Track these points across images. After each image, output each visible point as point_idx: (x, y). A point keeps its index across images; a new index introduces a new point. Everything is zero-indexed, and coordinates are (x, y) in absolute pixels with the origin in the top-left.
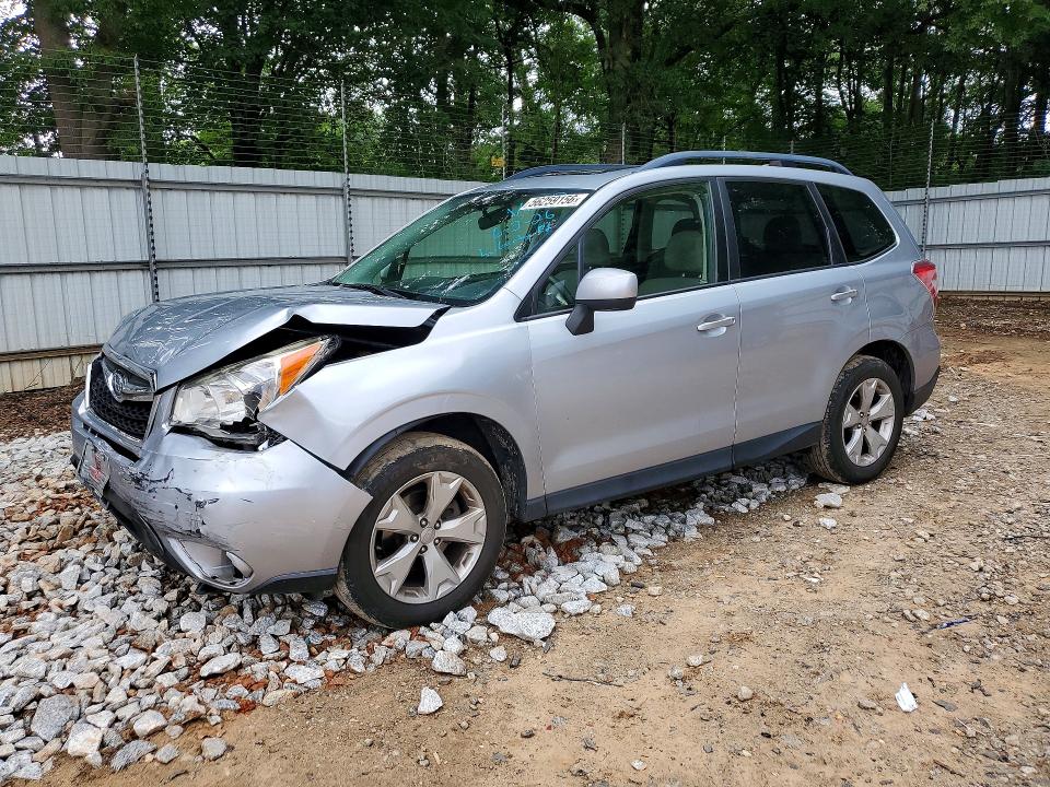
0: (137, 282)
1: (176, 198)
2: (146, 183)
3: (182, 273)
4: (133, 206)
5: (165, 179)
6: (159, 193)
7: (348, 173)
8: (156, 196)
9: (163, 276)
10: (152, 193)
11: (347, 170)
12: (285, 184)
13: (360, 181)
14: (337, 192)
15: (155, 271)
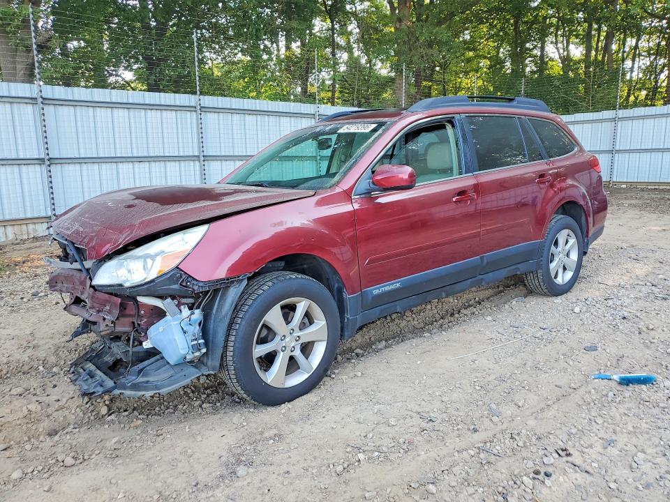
0: (35, 174)
1: (65, 111)
2: (41, 100)
3: (71, 167)
4: (31, 117)
5: (57, 97)
6: (52, 107)
7: (200, 95)
8: (49, 110)
9: (55, 169)
10: (45, 107)
11: (198, 93)
12: (152, 103)
13: (208, 101)
14: (191, 108)
15: (49, 166)
